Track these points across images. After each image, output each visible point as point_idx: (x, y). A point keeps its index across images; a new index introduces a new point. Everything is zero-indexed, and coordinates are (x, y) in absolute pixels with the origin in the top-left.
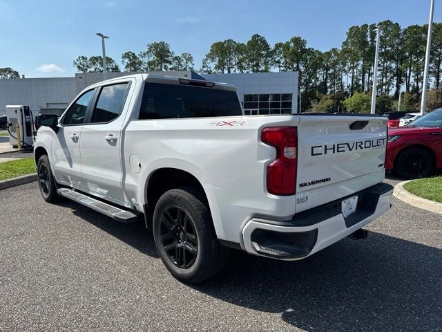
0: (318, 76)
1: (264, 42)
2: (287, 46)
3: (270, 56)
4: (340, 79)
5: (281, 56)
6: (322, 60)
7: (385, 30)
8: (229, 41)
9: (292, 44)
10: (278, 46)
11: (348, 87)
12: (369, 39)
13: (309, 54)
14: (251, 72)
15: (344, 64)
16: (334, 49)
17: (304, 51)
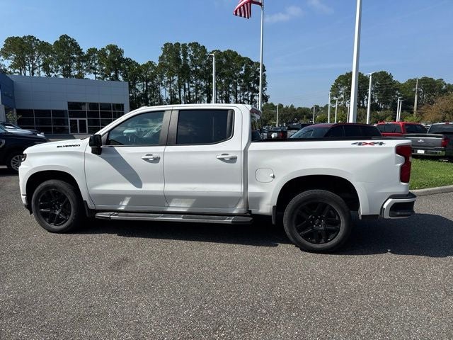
0: (137, 87)
1: (75, 45)
2: (103, 52)
3: (83, 61)
4: (159, 92)
5: (96, 62)
6: (141, 71)
7: (195, 51)
8: (30, 37)
9: (108, 52)
10: (92, 51)
11: (167, 100)
12: (182, 57)
13: (127, 65)
14: (61, 77)
15: (162, 77)
16: (150, 62)
17: (122, 60)
